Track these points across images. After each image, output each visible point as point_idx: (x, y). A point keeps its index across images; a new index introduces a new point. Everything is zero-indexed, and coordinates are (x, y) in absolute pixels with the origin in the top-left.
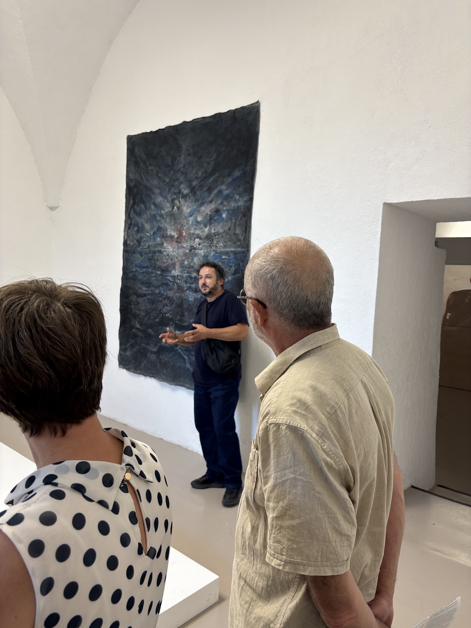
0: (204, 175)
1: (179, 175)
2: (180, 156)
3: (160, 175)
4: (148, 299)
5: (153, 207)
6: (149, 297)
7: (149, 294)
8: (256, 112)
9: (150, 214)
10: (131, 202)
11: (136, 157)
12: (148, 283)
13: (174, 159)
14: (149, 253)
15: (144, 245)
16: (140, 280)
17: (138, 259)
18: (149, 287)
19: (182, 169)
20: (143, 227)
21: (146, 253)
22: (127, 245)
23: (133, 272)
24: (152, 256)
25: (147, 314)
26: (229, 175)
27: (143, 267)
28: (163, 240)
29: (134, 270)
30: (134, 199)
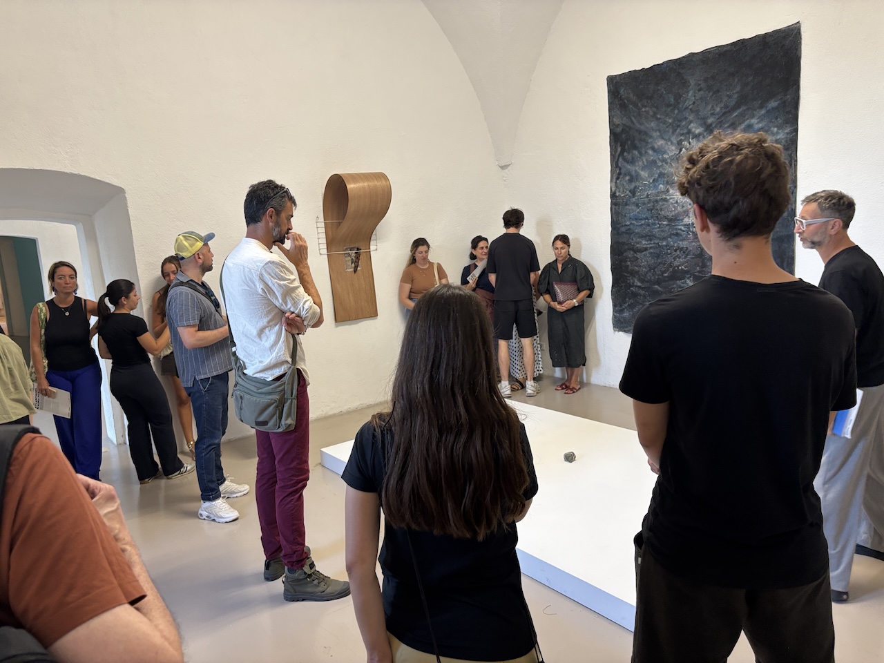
0: (724, 111)
1: (686, 114)
2: (688, 92)
3: (659, 116)
4: (651, 253)
5: (651, 152)
6: (652, 251)
7: (651, 248)
8: (796, 34)
9: (646, 160)
10: (619, 149)
11: (621, 99)
12: (649, 236)
13: (678, 97)
14: (648, 203)
15: (640, 195)
16: (637, 233)
17: (632, 211)
18: (651, 240)
19: (690, 107)
20: (638, 175)
21: (644, 204)
22: (617, 197)
23: (626, 225)
24: (653, 206)
25: (650, 270)
26: (761, 107)
27: (641, 219)
28: (669, 186)
29: (628, 223)
30: (623, 146)
